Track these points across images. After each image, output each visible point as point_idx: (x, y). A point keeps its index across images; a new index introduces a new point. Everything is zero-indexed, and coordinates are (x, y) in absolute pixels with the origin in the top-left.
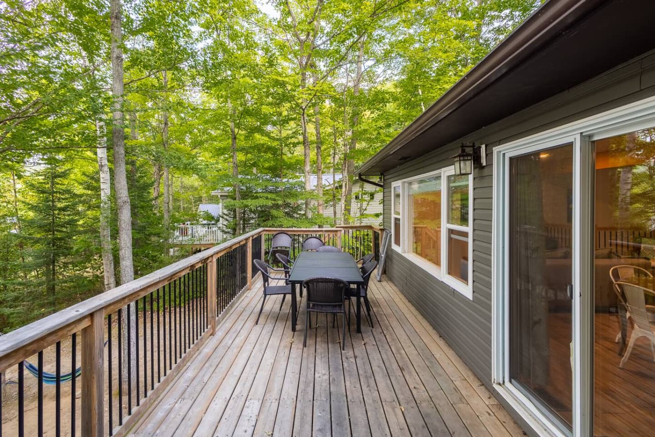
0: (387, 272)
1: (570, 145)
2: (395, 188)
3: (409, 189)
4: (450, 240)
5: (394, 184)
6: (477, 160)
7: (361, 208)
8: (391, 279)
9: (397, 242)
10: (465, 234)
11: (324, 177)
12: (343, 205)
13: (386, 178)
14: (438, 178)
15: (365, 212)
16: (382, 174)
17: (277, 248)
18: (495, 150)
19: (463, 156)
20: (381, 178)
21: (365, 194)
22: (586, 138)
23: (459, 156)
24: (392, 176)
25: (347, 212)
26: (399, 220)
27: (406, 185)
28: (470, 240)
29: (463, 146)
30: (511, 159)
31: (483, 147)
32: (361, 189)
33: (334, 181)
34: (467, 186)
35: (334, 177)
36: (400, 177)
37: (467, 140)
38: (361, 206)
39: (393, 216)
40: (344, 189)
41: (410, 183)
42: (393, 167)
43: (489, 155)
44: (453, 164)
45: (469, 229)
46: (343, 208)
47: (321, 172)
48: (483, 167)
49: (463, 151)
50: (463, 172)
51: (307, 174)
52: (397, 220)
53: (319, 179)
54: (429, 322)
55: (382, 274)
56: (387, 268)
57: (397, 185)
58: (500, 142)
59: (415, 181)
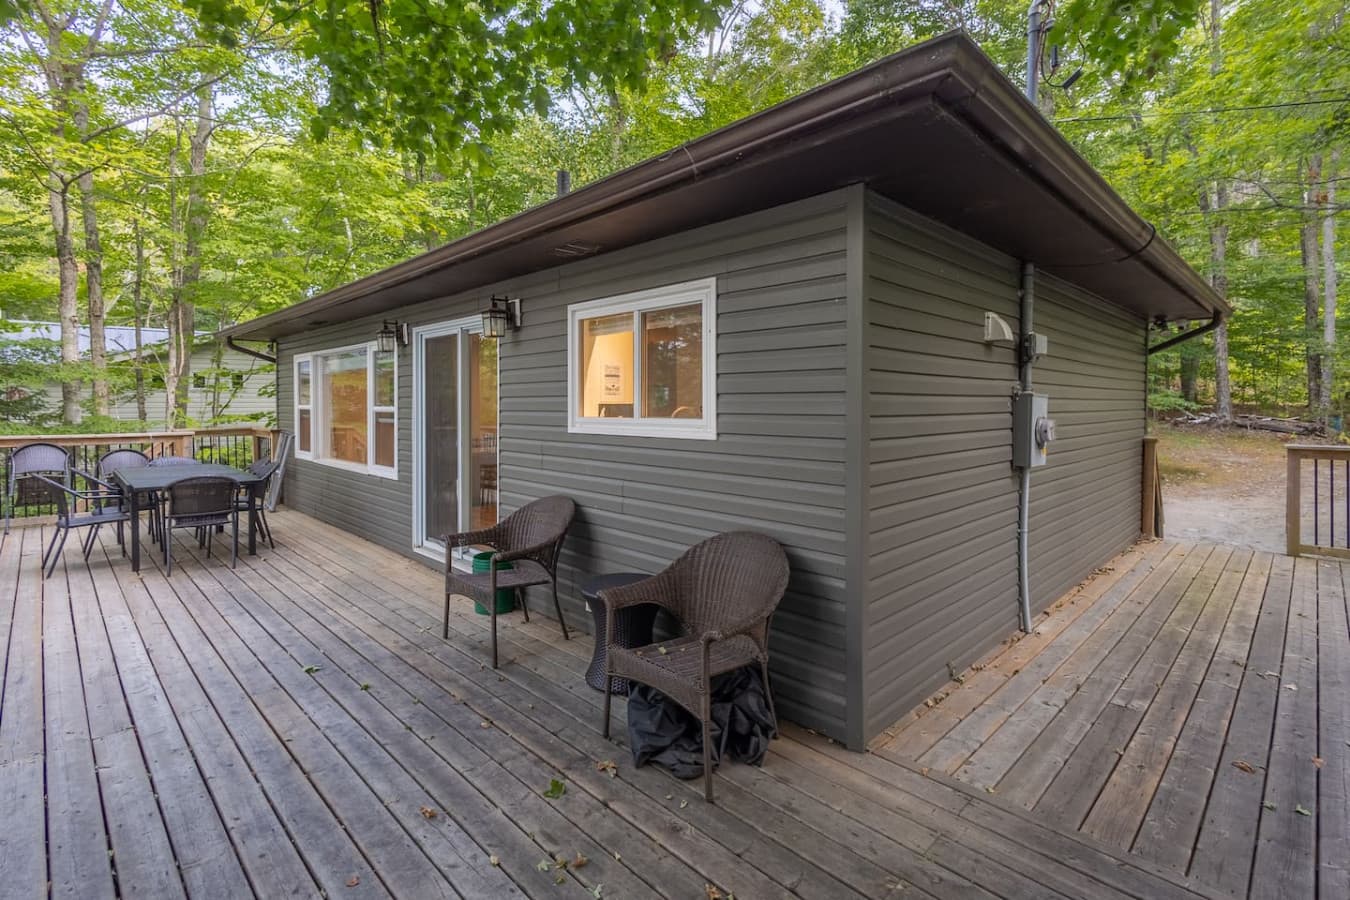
0: (285, 500)
1: (455, 335)
2: (299, 364)
3: (325, 366)
4: (378, 425)
5: (298, 359)
6: (400, 338)
7: (215, 404)
8: (293, 507)
9: (305, 446)
10: (391, 415)
11: (110, 333)
12: (172, 397)
13: (281, 347)
14: (364, 352)
15: (226, 412)
16: (273, 341)
17: (25, 474)
18: (415, 330)
19: (386, 332)
20: (271, 347)
21: (224, 375)
22: (465, 332)
23: (382, 332)
24: (296, 344)
25: (180, 410)
26: (307, 412)
27: (320, 360)
28: (396, 421)
29: (385, 322)
30: (427, 340)
31: (405, 326)
32: (215, 365)
33: (139, 344)
34: (393, 363)
35: (138, 334)
36: (310, 348)
37: (390, 316)
38: (216, 400)
39: (297, 407)
40: (173, 364)
41: (326, 358)
42: (297, 331)
43: (410, 334)
44: (376, 339)
45: (394, 409)
46: (172, 402)
47: (101, 322)
48: (405, 346)
49: (386, 327)
50: (386, 348)
51: (67, 323)
52: (304, 414)
53: (96, 337)
54: (356, 534)
55: (277, 504)
56: (285, 494)
57: (304, 361)
58: (418, 324)
59: (332, 355)
